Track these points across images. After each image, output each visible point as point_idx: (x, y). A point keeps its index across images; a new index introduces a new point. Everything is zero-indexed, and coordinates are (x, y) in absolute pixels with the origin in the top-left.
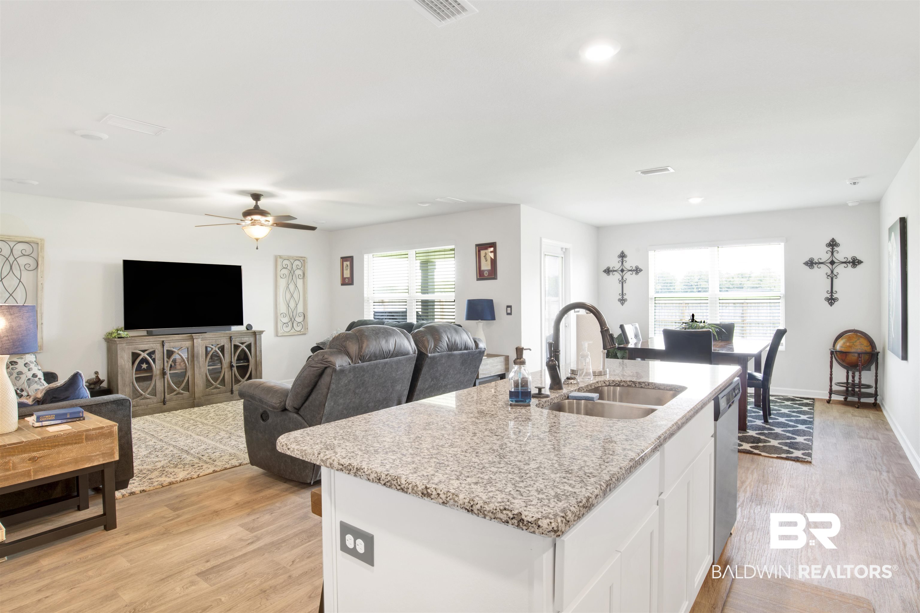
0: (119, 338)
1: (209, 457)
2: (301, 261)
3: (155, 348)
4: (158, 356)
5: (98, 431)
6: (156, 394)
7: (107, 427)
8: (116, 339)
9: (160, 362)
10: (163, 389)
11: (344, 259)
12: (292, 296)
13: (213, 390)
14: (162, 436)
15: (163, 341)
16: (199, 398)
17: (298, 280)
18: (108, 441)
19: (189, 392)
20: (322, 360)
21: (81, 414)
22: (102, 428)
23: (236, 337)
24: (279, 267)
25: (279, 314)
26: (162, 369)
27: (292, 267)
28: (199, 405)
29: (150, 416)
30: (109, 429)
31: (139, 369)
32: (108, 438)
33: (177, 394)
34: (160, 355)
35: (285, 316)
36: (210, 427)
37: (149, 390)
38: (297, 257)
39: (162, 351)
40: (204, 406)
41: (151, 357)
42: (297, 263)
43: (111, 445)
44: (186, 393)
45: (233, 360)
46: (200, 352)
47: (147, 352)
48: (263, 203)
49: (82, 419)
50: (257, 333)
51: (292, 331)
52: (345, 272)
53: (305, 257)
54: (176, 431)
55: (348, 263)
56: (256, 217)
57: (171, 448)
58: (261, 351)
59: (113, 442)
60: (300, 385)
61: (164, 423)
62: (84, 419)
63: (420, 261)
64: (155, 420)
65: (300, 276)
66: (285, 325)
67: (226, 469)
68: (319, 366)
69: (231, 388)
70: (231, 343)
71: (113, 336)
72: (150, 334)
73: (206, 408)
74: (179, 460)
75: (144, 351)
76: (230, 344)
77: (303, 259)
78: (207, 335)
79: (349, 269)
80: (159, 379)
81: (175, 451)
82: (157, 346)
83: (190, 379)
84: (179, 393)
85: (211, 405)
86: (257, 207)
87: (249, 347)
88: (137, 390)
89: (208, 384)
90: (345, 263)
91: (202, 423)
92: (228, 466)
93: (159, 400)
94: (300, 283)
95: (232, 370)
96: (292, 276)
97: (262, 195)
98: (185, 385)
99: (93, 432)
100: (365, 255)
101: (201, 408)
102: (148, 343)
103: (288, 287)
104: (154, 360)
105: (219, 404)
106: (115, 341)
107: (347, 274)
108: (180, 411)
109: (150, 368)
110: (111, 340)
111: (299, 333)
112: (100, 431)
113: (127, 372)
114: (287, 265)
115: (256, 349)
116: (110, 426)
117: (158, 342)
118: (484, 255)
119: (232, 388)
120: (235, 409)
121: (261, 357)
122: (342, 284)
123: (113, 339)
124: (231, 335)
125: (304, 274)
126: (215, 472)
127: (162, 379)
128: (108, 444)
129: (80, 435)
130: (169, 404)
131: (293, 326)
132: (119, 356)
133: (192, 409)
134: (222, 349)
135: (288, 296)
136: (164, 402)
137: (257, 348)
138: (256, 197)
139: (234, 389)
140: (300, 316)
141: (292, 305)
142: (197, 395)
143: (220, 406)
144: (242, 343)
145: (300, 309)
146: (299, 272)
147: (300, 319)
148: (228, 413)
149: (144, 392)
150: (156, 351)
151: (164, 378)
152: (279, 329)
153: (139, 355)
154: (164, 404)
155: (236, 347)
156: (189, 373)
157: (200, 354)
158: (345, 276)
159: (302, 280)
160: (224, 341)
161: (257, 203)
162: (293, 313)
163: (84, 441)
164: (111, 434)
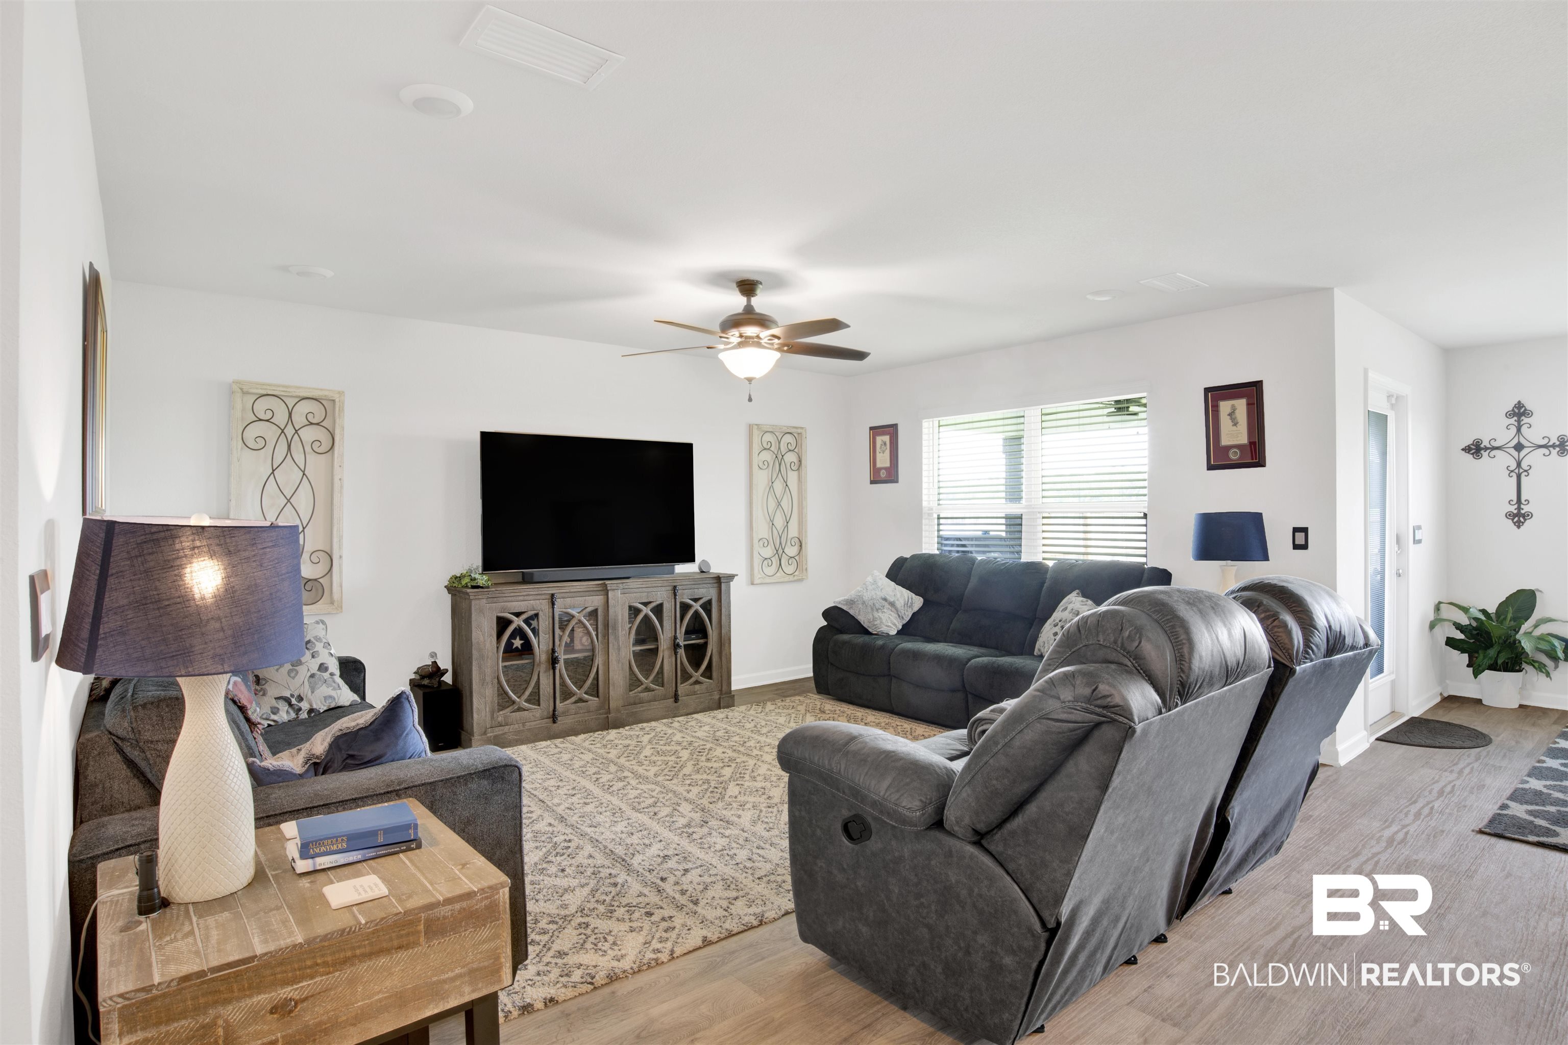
0: (473, 587)
1: (679, 888)
2: (796, 435)
3: (539, 608)
4: (544, 624)
5: (457, 906)
6: (539, 701)
7: (482, 890)
8: (469, 590)
9: (547, 636)
10: (552, 691)
11: (876, 431)
12: (779, 504)
13: (642, 695)
14: (562, 807)
15: (553, 595)
16: (618, 710)
17: (790, 473)
18: (485, 933)
19: (598, 697)
20: (1089, 700)
21: (411, 831)
22: (469, 895)
23: (684, 587)
24: (756, 448)
25: (756, 541)
26: (550, 651)
27: (779, 448)
28: (618, 725)
29: (530, 745)
30: (487, 898)
31: (510, 651)
32: (485, 925)
33: (576, 702)
34: (547, 623)
35: (766, 545)
36: (653, 787)
37: (527, 693)
38: (788, 427)
39: (551, 614)
40: (627, 728)
41: (529, 625)
42: (788, 438)
43: (492, 945)
44: (593, 701)
45: (678, 635)
46: (620, 617)
47: (524, 616)
48: (761, 302)
49: (413, 846)
50: (722, 580)
51: (778, 574)
52: (879, 456)
53: (802, 428)
54: (589, 794)
55: (886, 438)
56: (751, 331)
57: (588, 849)
58: (730, 615)
59: (497, 936)
60: (1007, 770)
61: (560, 769)
62: (419, 846)
63: (1002, 436)
64: (540, 758)
65: (793, 464)
66: (766, 562)
67: (731, 935)
68: (1079, 719)
69: (674, 689)
70: (675, 599)
71: (464, 582)
72: (527, 580)
73: (632, 733)
74: (614, 891)
75: (518, 615)
76: (673, 600)
77: (799, 431)
78: (632, 583)
79: (888, 452)
80: (545, 672)
81: (600, 859)
82: (541, 604)
83: (600, 672)
84: (581, 700)
85: (640, 725)
86: (749, 309)
87: (707, 606)
88: (506, 693)
89: (634, 683)
90: (879, 439)
91: (637, 776)
92: (731, 925)
93: (545, 713)
94: (792, 477)
95: (676, 654)
96: (780, 465)
97: (761, 283)
98: (592, 684)
99: (445, 911)
100: (924, 421)
101: (621, 730)
102: (526, 598)
103: (771, 487)
104: (535, 631)
105: (653, 724)
106: (467, 594)
107: (883, 460)
108: (582, 736)
109: (527, 648)
110: (459, 592)
111: (791, 578)
112: (464, 904)
113: (488, 657)
114: (769, 443)
115: (720, 611)
116: (490, 887)
117: (543, 597)
118: (1229, 410)
119: (676, 691)
120: (690, 739)
121: (730, 627)
122: (872, 482)
123: (464, 590)
124: (675, 584)
125: (800, 461)
126: (707, 943)
127: (551, 672)
128: (484, 942)
129: (411, 923)
130: (564, 722)
131: (780, 564)
132: (474, 624)
133: (605, 733)
134: (658, 610)
135: (772, 504)
136: (554, 718)
137: (723, 610)
138: (748, 287)
139: (679, 693)
140: (793, 544)
141: (779, 522)
142: (613, 704)
143: (658, 730)
144: (696, 600)
145: (793, 531)
146: (790, 458)
147: (792, 551)
148: (679, 748)
149: (519, 697)
150: (541, 614)
151: (554, 669)
152: (756, 571)
153: (509, 622)
154: (554, 722)
155: (685, 607)
156: (599, 660)
157: (620, 621)
158: (879, 465)
159: (796, 473)
160: (661, 595)
161: (749, 301)
162: (780, 538)
163: (422, 939)
164: (492, 909)
